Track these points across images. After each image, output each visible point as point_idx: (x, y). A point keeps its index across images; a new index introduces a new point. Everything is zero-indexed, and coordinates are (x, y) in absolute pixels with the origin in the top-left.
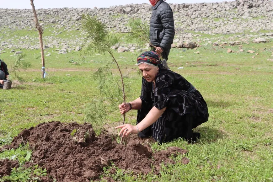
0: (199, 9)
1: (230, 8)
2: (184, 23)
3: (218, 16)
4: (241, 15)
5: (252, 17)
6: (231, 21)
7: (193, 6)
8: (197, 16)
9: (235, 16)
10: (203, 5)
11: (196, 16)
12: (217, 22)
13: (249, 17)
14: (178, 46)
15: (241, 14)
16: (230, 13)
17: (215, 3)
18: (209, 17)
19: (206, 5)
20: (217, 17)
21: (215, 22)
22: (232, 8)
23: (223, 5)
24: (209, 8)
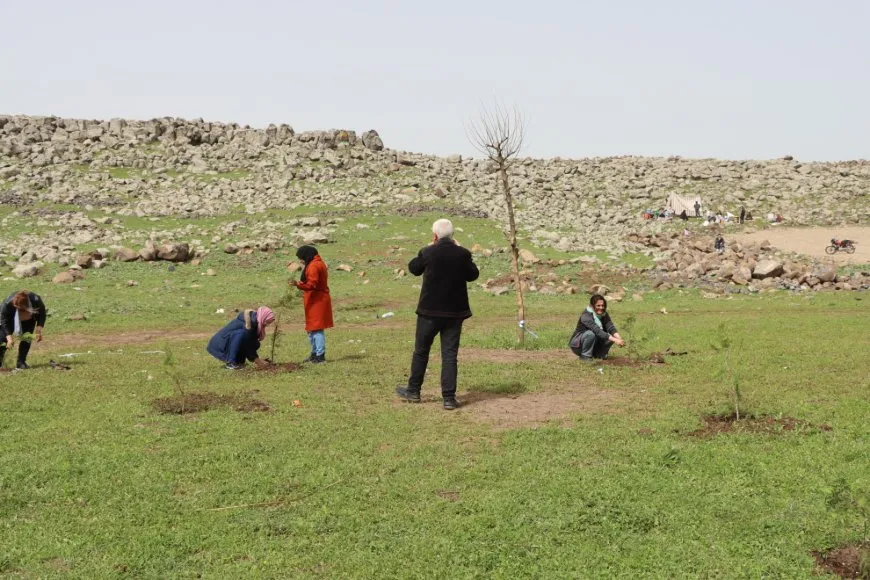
0: (45, 137)
1: (140, 139)
2: (16, 179)
3: (118, 163)
4: (183, 164)
5: (216, 169)
6: (165, 180)
7: (18, 126)
8: (52, 158)
9: (169, 166)
10: (53, 124)
11: (49, 158)
12: (127, 181)
13: (208, 170)
14: (145, 255)
15: (182, 161)
16: (150, 156)
17: (92, 123)
18: (92, 164)
19: (63, 127)
20: (116, 165)
21: (122, 181)
22: (145, 140)
23: (116, 129)
24: (75, 135)
